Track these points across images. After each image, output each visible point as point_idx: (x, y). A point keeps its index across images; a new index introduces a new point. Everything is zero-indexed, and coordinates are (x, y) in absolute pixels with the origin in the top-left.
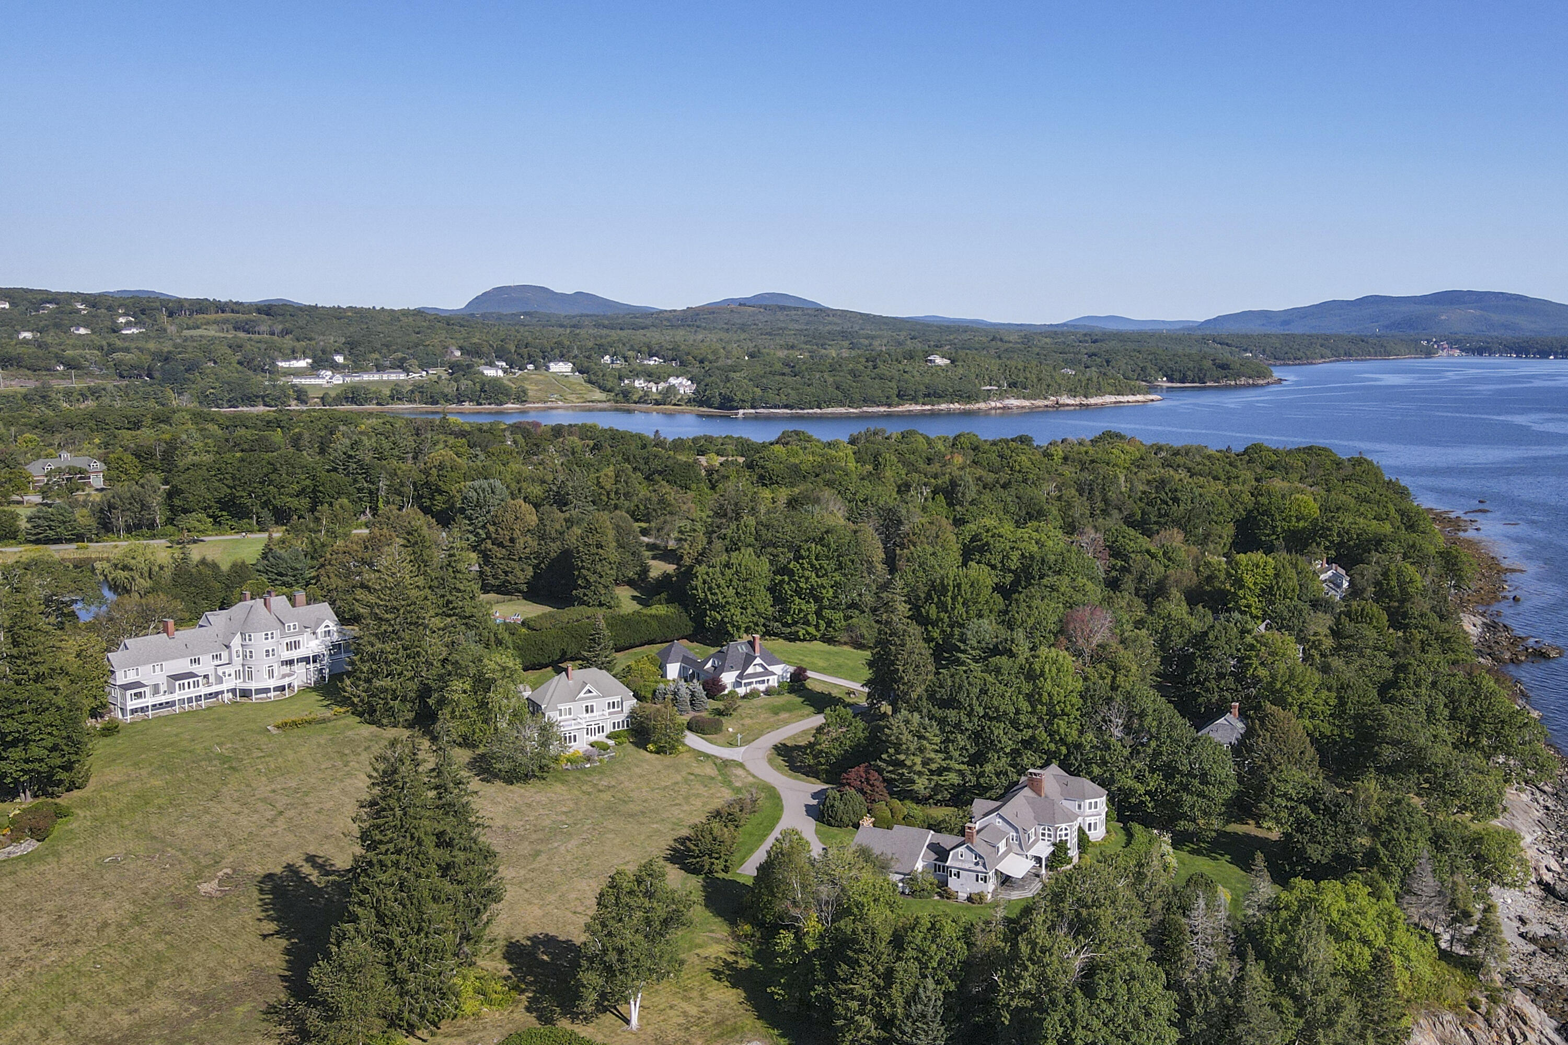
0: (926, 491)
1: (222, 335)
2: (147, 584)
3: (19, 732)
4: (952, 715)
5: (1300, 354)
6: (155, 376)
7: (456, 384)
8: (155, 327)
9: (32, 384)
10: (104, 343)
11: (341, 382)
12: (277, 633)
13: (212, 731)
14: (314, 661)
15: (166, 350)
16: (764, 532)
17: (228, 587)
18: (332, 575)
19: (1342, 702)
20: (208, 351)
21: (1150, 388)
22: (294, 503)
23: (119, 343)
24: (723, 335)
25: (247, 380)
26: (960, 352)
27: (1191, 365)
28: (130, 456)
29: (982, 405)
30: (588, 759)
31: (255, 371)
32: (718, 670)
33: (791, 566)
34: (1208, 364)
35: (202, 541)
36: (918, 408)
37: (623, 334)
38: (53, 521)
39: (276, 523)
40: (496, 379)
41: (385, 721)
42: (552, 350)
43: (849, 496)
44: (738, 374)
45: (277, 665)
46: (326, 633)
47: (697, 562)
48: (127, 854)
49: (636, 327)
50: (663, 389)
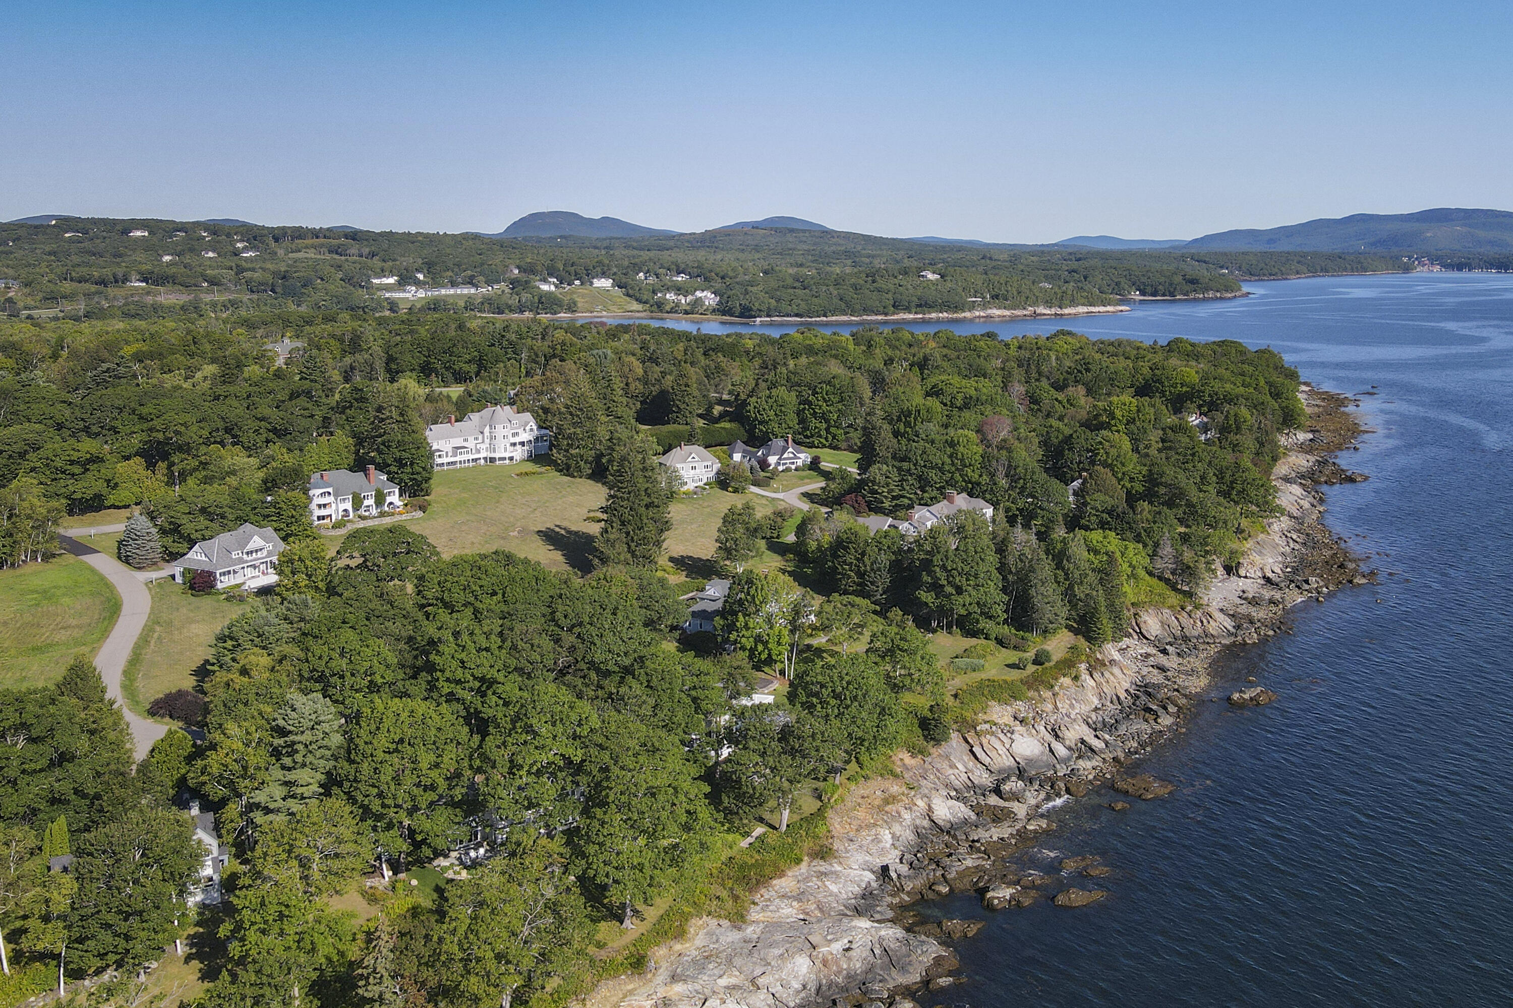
0: (906, 364)
1: (319, 257)
4: (905, 465)
5: (1275, 271)
6: (277, 291)
7: (518, 297)
8: (268, 251)
9: (185, 298)
11: (424, 296)
12: (509, 425)
14: (527, 445)
15: (283, 269)
16: (793, 376)
20: (313, 269)
21: (1122, 300)
22: (466, 367)
23: (244, 264)
24: (739, 255)
25: (349, 294)
26: (951, 269)
27: (1162, 280)
29: (967, 314)
30: (695, 493)
31: (354, 286)
32: (766, 456)
33: (810, 399)
34: (1178, 279)
36: (911, 316)
37: (652, 254)
39: (455, 381)
40: (550, 294)
41: (575, 474)
42: (594, 268)
43: (848, 364)
44: (755, 288)
45: (508, 445)
46: (531, 430)
47: (749, 396)
48: (468, 521)
49: (662, 249)
50: (691, 301)
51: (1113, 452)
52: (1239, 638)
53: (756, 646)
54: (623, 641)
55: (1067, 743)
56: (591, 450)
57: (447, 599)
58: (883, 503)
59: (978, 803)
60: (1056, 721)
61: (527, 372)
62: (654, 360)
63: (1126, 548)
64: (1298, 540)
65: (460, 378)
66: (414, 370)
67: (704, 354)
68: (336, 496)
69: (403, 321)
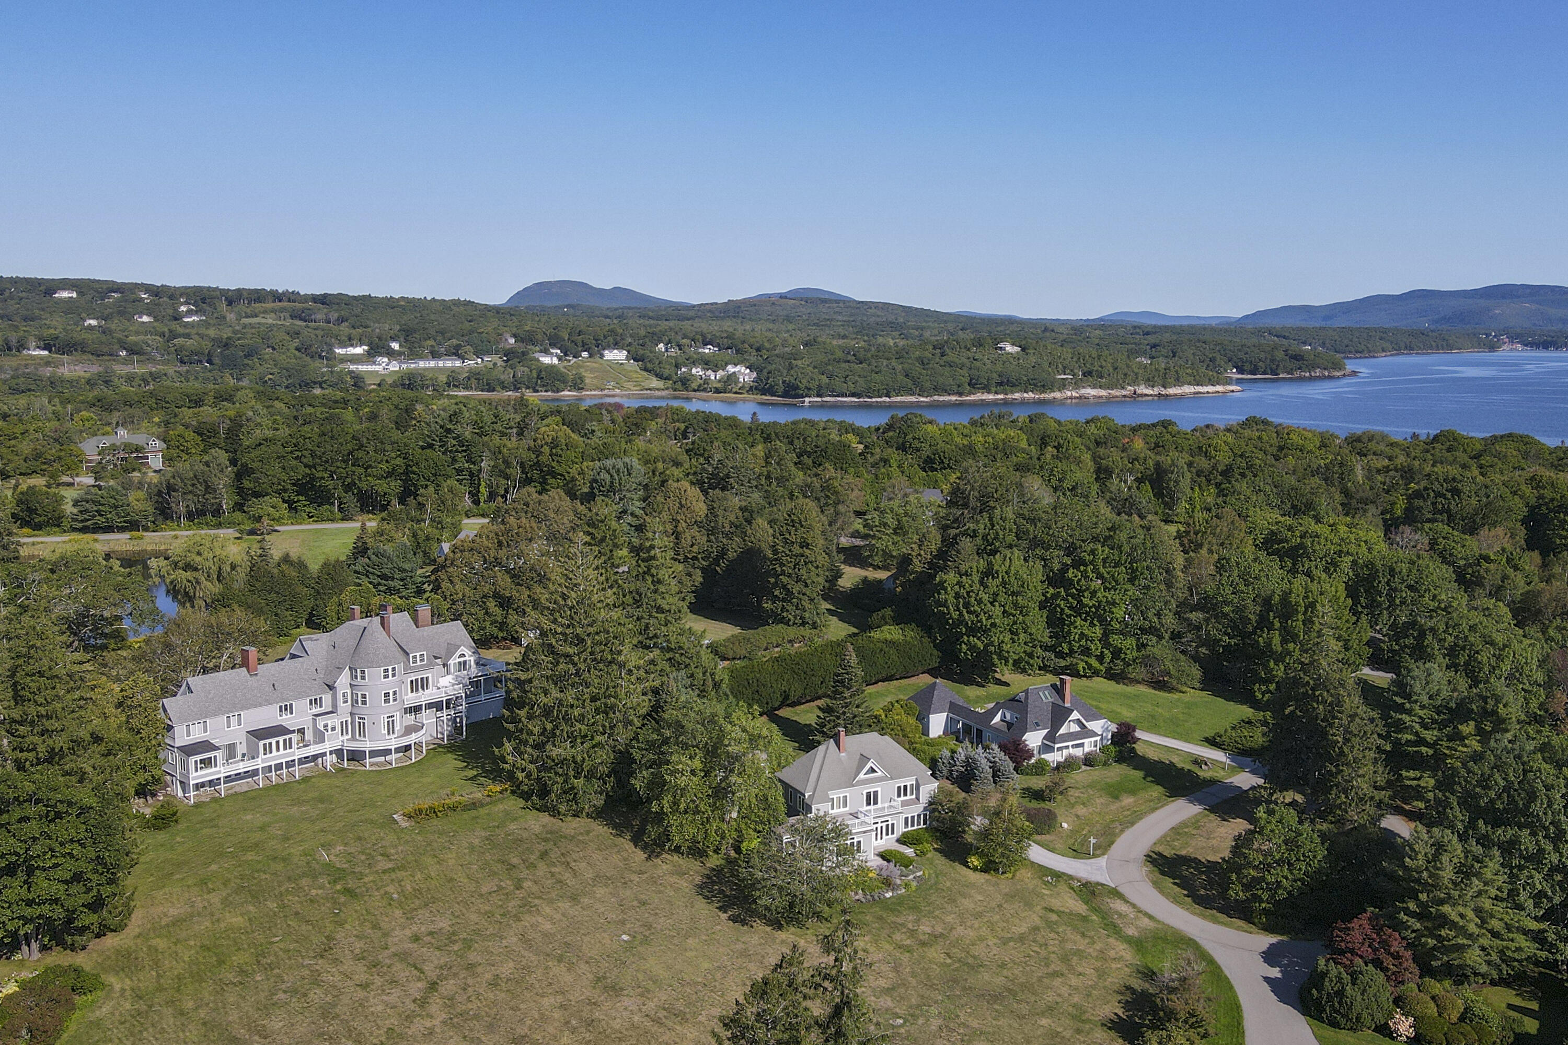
1: (279, 323)
2: (212, 588)
3: (17, 854)
5: (1361, 347)
6: (215, 362)
7: (511, 371)
8: (215, 315)
9: (95, 369)
10: (166, 330)
11: (397, 369)
12: (399, 667)
13: (313, 822)
14: (448, 707)
15: (225, 336)
17: (318, 593)
18: (456, 580)
20: (266, 337)
21: (1225, 379)
22: (382, 486)
23: (180, 330)
24: (771, 326)
25: (305, 366)
26: (1027, 341)
27: (1262, 355)
28: (192, 433)
29: (1057, 395)
30: (888, 883)
31: (312, 357)
32: (1013, 727)
33: (1070, 574)
34: (1280, 355)
35: (276, 531)
36: (991, 397)
37: (671, 324)
38: (103, 505)
39: (362, 510)
40: (552, 366)
42: (605, 337)
44: (799, 362)
45: (399, 715)
46: (463, 665)
47: (935, 567)
49: (682, 319)
50: (722, 378)
56: (602, 744)
62: (722, 483)
65: (373, 503)
66: (286, 490)
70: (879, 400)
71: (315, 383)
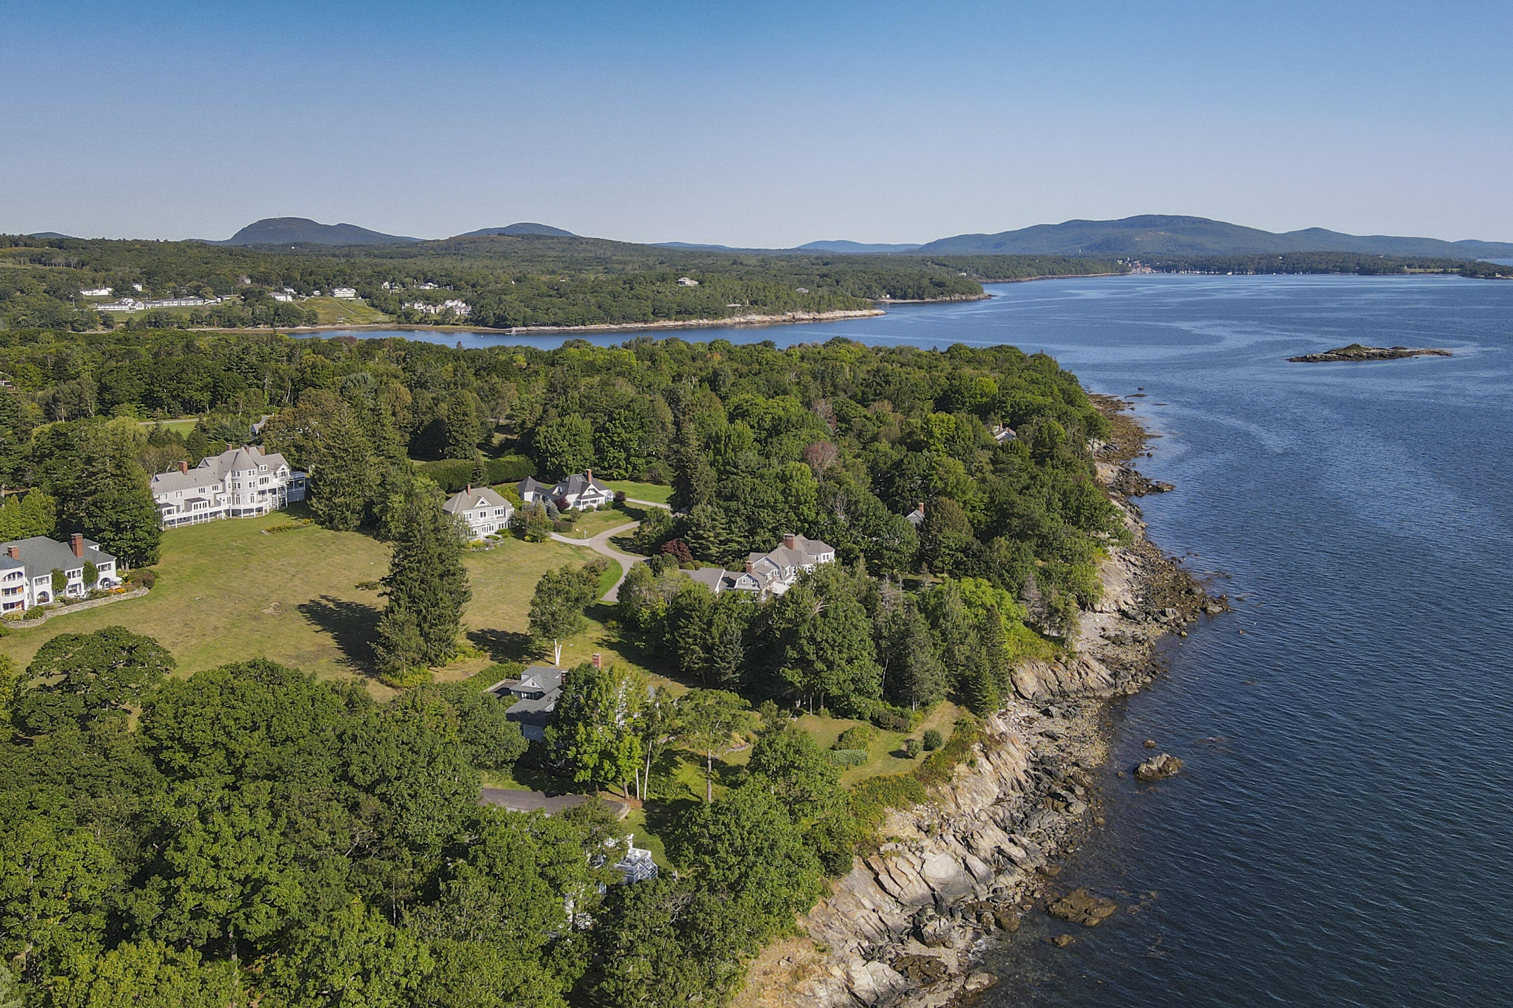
0: (695, 380)
1: (19, 267)
4: (733, 505)
5: (1009, 273)
7: (251, 309)
11: (143, 308)
12: (255, 472)
14: (278, 493)
16: (586, 401)
19: (992, 500)
20: (12, 281)
21: (875, 304)
22: (197, 396)
24: (488, 262)
25: (55, 308)
26: (707, 275)
27: (911, 283)
29: (728, 321)
30: (487, 545)
31: (61, 299)
32: (563, 494)
33: (607, 425)
34: (925, 282)
36: (672, 323)
37: (395, 262)
39: (185, 412)
40: (288, 304)
41: (341, 527)
42: (335, 277)
43: (637, 383)
44: (509, 297)
45: (255, 494)
46: (283, 474)
47: (536, 424)
48: (208, 596)
49: (405, 256)
50: (441, 311)
51: (952, 479)
52: (1120, 690)
53: (601, 763)
54: (446, 799)
55: (982, 854)
56: (358, 497)
57: (188, 739)
58: (710, 549)
59: (898, 954)
60: (966, 827)
61: (271, 399)
62: (423, 385)
63: (1002, 598)
64: (1137, 563)
65: (191, 408)
66: (134, 400)
67: (475, 374)
68: (30, 575)
69: (119, 340)
70: (576, 328)
71: (66, 323)
